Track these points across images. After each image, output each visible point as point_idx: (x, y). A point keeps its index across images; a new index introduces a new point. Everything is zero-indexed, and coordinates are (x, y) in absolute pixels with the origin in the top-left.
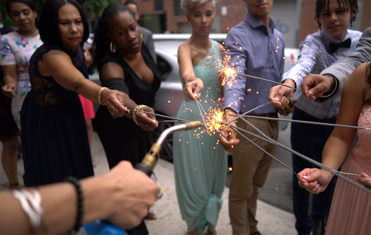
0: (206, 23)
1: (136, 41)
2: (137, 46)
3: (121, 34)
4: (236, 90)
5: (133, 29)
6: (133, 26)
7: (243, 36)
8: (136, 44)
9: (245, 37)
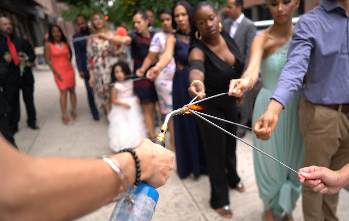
0: (282, 11)
1: (213, 28)
2: (214, 32)
3: (202, 23)
4: (288, 81)
5: (211, 19)
6: (212, 17)
7: (311, 23)
8: (213, 31)
9: (314, 23)
